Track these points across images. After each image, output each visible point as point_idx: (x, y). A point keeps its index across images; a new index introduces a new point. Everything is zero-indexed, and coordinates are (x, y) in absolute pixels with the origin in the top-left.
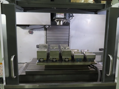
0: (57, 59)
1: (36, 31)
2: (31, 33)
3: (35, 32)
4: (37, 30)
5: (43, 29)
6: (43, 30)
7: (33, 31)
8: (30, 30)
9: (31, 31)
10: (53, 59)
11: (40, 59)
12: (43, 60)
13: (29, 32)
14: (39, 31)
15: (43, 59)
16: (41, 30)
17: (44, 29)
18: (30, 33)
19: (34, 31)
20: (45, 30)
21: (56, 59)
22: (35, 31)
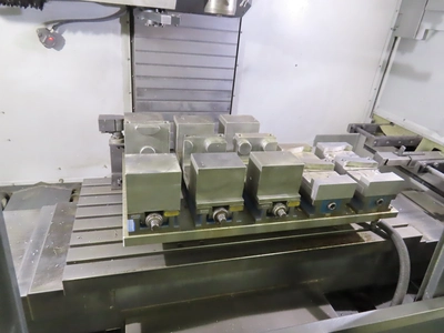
0: (231, 210)
1: (80, 35)
2: (52, 40)
3: (74, 39)
4: (84, 30)
5: (116, 23)
6: (114, 32)
7: (61, 32)
8: (47, 24)
9: (53, 34)
10: (215, 208)
11: (147, 214)
12: (160, 217)
13: (40, 36)
14: (97, 32)
15: (161, 213)
16: (107, 31)
17: (119, 26)
18: (48, 44)
19: (66, 35)
20: (123, 32)
21: (227, 207)
22: (75, 31)
